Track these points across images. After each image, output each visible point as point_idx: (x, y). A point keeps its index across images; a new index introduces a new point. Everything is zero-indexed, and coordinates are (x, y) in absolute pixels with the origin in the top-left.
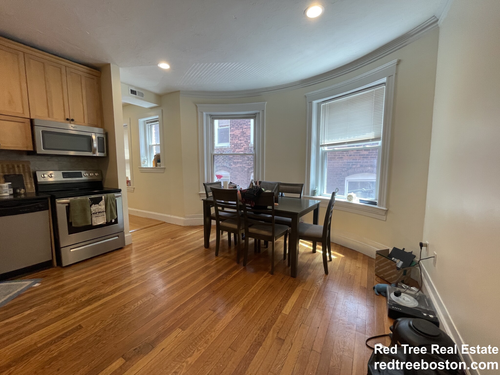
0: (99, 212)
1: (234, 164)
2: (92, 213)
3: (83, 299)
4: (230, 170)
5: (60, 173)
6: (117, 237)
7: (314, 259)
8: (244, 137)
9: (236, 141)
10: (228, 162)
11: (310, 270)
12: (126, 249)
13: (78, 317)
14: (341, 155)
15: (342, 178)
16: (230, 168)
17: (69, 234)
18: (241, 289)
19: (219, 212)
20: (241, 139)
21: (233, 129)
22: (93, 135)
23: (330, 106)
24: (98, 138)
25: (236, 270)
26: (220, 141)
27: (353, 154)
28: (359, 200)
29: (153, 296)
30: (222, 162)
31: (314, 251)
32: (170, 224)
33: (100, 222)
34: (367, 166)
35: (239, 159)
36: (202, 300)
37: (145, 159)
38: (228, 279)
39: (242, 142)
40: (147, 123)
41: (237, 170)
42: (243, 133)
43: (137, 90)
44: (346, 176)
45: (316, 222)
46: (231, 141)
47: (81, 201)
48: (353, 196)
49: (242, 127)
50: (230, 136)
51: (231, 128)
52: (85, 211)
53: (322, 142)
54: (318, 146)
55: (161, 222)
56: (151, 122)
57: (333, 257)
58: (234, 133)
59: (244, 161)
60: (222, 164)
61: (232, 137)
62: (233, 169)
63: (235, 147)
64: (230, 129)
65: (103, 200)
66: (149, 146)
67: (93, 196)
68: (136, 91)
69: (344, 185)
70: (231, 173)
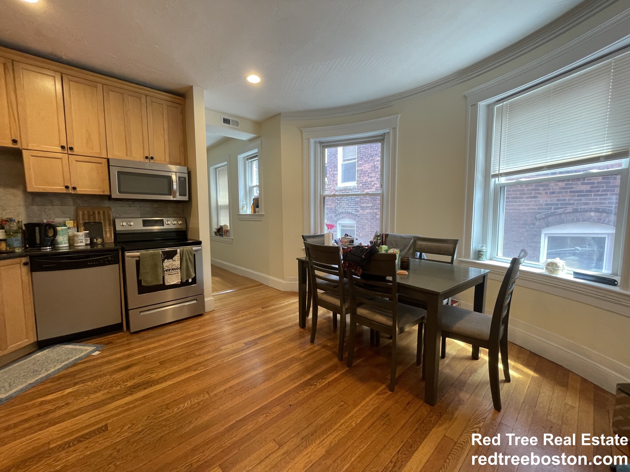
0: (172, 269)
1: (362, 210)
2: (165, 270)
3: (129, 384)
4: (357, 218)
5: (140, 221)
6: (195, 302)
7: (473, 371)
8: (376, 172)
9: (365, 178)
10: (354, 207)
11: (464, 396)
12: (207, 317)
13: (112, 410)
14: (533, 192)
15: (536, 231)
16: (356, 215)
17: (139, 293)
18: (333, 410)
19: (317, 279)
20: (372, 175)
21: (361, 162)
22: (173, 174)
23: (512, 107)
24: (179, 178)
25: (334, 373)
26: (345, 180)
27: (558, 190)
28: (572, 273)
29: (207, 396)
30: (347, 208)
31: (475, 356)
32: (267, 287)
33: (173, 282)
34: (587, 211)
35: (368, 203)
36: (269, 418)
37: (244, 204)
38: (319, 386)
39: (373, 179)
40: (247, 159)
41: (365, 217)
42: (374, 168)
43: (230, 118)
44: (543, 228)
45: (479, 306)
46: (358, 178)
47: (153, 255)
48: (558, 264)
49: (374, 159)
50: (356, 172)
51: (358, 161)
52: (156, 267)
53: (494, 170)
54: (487, 176)
55: (257, 284)
56: (251, 158)
57: (511, 372)
58: (362, 168)
59: (375, 205)
60: (345, 210)
61: (359, 174)
62: (359, 217)
63: (363, 187)
64: (358, 163)
65: (178, 255)
66: (249, 187)
67: (167, 249)
68: (229, 120)
69: (540, 243)
70: (358, 221)
